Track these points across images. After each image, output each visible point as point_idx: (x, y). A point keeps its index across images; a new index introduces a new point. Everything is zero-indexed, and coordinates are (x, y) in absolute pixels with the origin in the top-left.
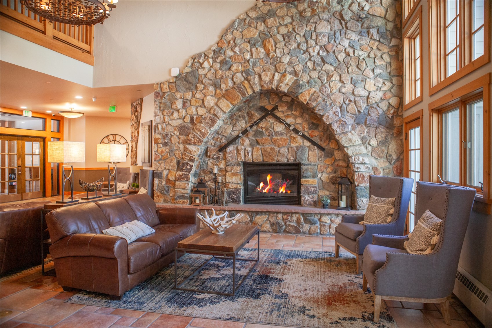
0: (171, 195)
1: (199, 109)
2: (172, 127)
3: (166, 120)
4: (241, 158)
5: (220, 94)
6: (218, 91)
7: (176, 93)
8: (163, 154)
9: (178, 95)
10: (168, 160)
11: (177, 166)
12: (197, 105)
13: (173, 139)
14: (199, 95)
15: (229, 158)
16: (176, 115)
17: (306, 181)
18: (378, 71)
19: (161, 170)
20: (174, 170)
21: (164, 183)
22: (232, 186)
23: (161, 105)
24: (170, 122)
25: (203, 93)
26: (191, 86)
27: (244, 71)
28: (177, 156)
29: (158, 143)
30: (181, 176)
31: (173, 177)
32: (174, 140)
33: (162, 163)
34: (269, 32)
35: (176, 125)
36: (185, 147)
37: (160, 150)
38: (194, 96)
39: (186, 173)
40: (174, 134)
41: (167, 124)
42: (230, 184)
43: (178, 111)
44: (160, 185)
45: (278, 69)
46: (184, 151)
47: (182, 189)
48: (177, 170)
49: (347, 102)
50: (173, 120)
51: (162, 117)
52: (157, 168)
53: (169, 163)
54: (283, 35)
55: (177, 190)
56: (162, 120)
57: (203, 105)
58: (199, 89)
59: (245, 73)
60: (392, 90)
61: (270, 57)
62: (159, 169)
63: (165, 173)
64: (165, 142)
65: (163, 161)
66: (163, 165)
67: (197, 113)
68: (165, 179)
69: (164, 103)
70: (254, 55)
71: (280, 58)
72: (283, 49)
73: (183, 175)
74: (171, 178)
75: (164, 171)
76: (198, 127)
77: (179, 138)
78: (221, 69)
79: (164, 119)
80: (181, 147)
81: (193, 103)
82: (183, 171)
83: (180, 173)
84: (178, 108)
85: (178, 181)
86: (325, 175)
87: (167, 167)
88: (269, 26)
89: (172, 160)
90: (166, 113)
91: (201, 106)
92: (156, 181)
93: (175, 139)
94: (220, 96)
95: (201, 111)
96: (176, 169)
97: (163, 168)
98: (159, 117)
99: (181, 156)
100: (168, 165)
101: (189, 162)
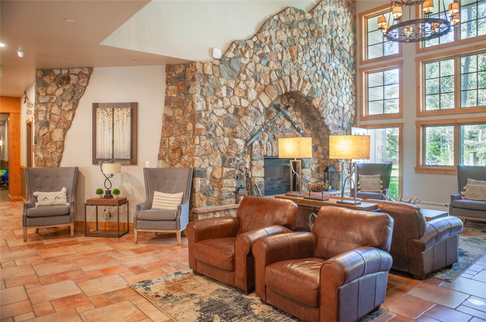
0: (216, 196)
1: (243, 100)
2: (216, 117)
3: (210, 108)
4: (264, 153)
5: (260, 88)
6: (259, 85)
7: (220, 79)
8: (207, 148)
9: (222, 81)
10: (212, 155)
11: (222, 162)
12: (241, 95)
13: (217, 130)
14: (242, 86)
15: (255, 152)
16: (220, 103)
17: (305, 171)
18: (347, 90)
19: (204, 167)
20: (219, 167)
21: (208, 182)
22: (258, 180)
23: (204, 89)
24: (215, 111)
25: (246, 84)
26: (234, 73)
27: (277, 70)
28: (222, 150)
29: (201, 135)
30: (228, 173)
31: (220, 175)
32: (219, 133)
33: (205, 158)
34: (294, 40)
35: (220, 115)
36: (230, 141)
37: (203, 143)
38: (237, 85)
39: (234, 169)
40: (219, 125)
41: (210, 112)
42: (256, 178)
43: (222, 99)
44: (203, 185)
45: (300, 74)
46: (230, 144)
47: (230, 187)
48: (223, 166)
49: (335, 110)
50: (216, 108)
51: (205, 103)
52: (200, 165)
53: (213, 159)
54: (302, 46)
55: (224, 189)
56: (205, 107)
57: (246, 97)
58: (242, 79)
59: (278, 72)
60: (353, 105)
61: (294, 62)
62: (202, 166)
63: (210, 170)
64: (209, 134)
65: (206, 157)
66: (206, 161)
67: (241, 105)
68: (209, 178)
69: (208, 87)
70: (284, 57)
71: (301, 65)
72: (302, 58)
73: (230, 171)
74: (217, 176)
75: (208, 168)
76: (244, 120)
77: (223, 130)
78: (260, 62)
79: (207, 106)
80: (226, 140)
81: (237, 92)
82: (230, 167)
83: (228, 170)
84: (223, 96)
85: (224, 178)
86: (314, 166)
87: (212, 164)
88: (294, 35)
89: (216, 155)
90: (209, 100)
91: (244, 98)
92: (198, 181)
93: (219, 131)
94: (260, 90)
95: (245, 103)
96: (221, 166)
97: (207, 165)
98: (201, 103)
99: (226, 151)
100: (213, 161)
101: (236, 158)
